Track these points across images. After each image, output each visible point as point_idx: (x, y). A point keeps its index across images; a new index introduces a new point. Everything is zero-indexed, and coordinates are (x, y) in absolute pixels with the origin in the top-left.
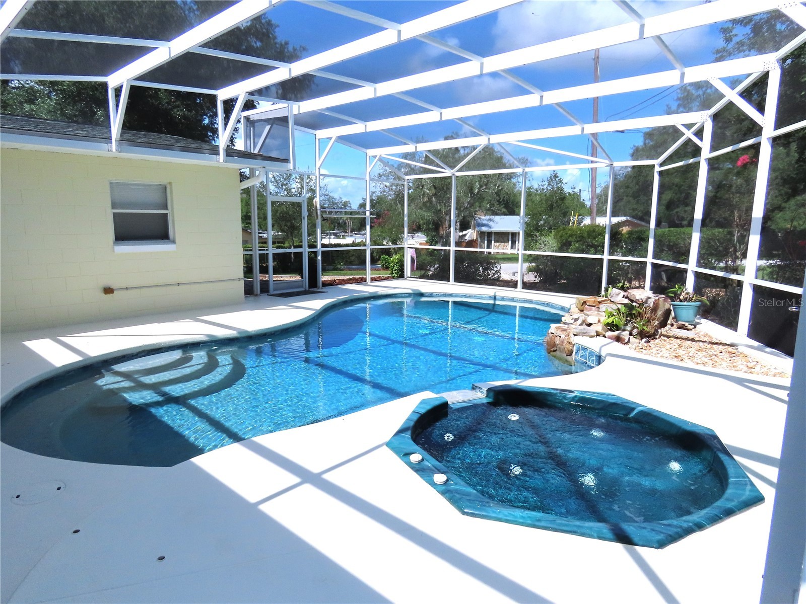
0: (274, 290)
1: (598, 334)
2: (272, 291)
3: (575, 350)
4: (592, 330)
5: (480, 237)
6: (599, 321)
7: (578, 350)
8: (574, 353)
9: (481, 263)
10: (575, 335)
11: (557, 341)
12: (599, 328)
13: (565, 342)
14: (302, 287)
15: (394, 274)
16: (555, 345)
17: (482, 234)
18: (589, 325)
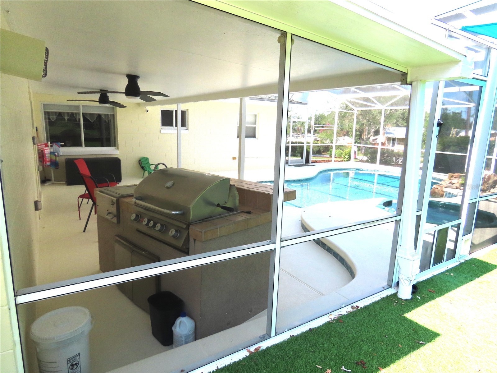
0: (290, 163)
1: (457, 188)
2: (289, 164)
3: (445, 194)
4: (454, 186)
5: (388, 141)
6: (458, 182)
7: (446, 194)
8: (444, 196)
9: (394, 156)
10: (445, 188)
11: (437, 190)
12: (458, 185)
13: (440, 191)
14: (302, 162)
15: (345, 159)
16: (435, 192)
17: (389, 139)
18: (453, 184)
